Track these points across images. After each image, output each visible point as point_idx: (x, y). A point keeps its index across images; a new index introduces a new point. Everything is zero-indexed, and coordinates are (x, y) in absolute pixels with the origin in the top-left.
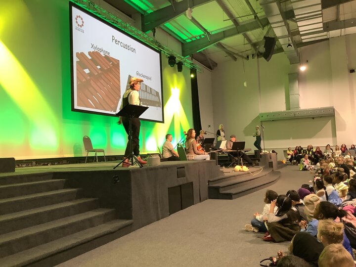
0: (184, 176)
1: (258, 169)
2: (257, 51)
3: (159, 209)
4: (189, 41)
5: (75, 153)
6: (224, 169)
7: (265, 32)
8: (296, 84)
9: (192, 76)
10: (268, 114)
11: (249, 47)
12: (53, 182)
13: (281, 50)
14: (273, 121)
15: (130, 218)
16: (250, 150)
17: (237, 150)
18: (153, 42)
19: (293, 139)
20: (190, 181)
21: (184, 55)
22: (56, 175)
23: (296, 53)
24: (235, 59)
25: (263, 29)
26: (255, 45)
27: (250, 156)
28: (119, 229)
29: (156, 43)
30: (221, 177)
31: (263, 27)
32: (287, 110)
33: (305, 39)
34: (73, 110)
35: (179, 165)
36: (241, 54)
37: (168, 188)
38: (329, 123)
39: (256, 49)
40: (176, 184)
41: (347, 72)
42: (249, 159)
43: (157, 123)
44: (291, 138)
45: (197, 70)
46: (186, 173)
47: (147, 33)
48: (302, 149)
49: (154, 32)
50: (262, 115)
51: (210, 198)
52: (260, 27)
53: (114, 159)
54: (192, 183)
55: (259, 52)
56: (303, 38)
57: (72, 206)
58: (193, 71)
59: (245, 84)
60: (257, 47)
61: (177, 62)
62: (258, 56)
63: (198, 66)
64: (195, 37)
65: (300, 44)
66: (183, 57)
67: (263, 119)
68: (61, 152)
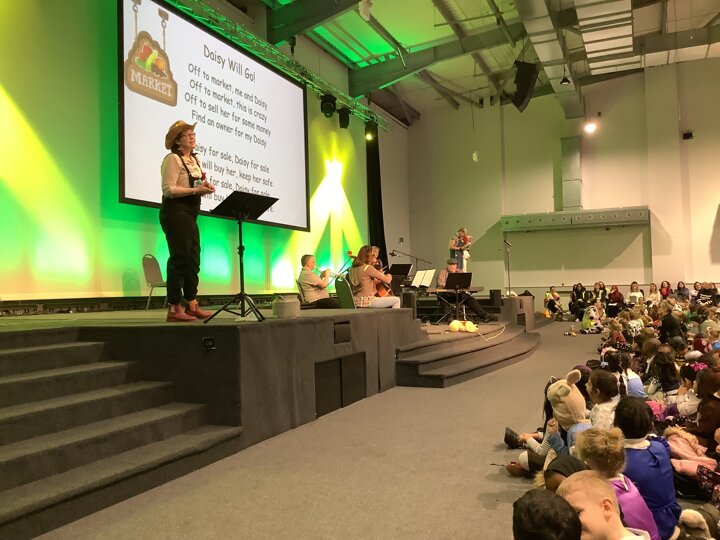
0: (347, 339)
1: (496, 327)
2: (501, 91)
3: (296, 406)
4: (364, 64)
5: (124, 290)
6: (429, 327)
7: (517, 51)
8: (577, 159)
9: (369, 137)
10: (519, 219)
11: (484, 81)
12: (78, 348)
13: (547, 89)
14: (528, 231)
15: (236, 422)
16: (481, 289)
17: (456, 290)
18: (289, 64)
19: (566, 268)
20: (360, 349)
21: (353, 93)
22: (85, 333)
23: (577, 97)
24: (456, 105)
25: (514, 45)
26: (496, 78)
27: (482, 302)
28: (214, 446)
29: (297, 66)
30: (422, 343)
31: (515, 41)
32: (556, 210)
33: (597, 68)
34: (123, 199)
35: (338, 317)
36: (467, 95)
37: (316, 364)
38: (640, 238)
39: (498, 86)
40: (332, 356)
41: (678, 137)
42: (480, 308)
43: (296, 232)
44: (563, 268)
45: (380, 125)
46: (353, 334)
47: (277, 45)
48: (583, 289)
49: (293, 45)
50: (506, 220)
51: (398, 385)
52: (506, 41)
53: (205, 302)
54: (364, 353)
55: (504, 91)
56: (592, 65)
57: (119, 398)
58: (371, 126)
59: (475, 157)
60: (501, 82)
61: (339, 107)
62: (502, 99)
63: (381, 116)
64: (376, 58)
65: (586, 79)
66: (350, 99)
67: (507, 228)
68: (97, 285)
